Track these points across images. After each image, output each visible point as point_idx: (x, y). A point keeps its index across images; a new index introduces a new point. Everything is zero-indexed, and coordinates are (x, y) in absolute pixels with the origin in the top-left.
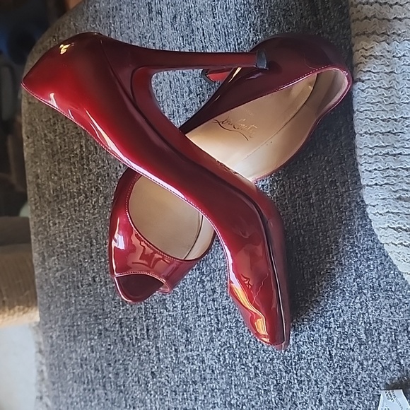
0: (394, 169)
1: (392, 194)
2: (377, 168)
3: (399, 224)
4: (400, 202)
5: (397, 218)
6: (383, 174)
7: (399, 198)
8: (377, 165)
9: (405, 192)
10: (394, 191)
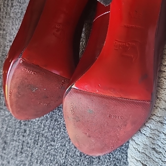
0: (158, 131)
1: (151, 144)
2: (149, 126)
3: (147, 163)
4: (153, 151)
5: (148, 159)
6: (151, 131)
7: (154, 149)
8: (150, 125)
9: (158, 147)
10: (152, 143)
